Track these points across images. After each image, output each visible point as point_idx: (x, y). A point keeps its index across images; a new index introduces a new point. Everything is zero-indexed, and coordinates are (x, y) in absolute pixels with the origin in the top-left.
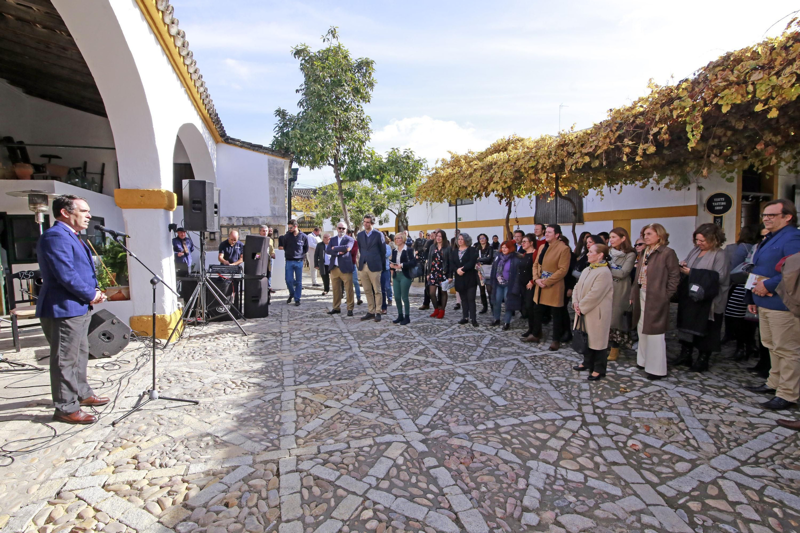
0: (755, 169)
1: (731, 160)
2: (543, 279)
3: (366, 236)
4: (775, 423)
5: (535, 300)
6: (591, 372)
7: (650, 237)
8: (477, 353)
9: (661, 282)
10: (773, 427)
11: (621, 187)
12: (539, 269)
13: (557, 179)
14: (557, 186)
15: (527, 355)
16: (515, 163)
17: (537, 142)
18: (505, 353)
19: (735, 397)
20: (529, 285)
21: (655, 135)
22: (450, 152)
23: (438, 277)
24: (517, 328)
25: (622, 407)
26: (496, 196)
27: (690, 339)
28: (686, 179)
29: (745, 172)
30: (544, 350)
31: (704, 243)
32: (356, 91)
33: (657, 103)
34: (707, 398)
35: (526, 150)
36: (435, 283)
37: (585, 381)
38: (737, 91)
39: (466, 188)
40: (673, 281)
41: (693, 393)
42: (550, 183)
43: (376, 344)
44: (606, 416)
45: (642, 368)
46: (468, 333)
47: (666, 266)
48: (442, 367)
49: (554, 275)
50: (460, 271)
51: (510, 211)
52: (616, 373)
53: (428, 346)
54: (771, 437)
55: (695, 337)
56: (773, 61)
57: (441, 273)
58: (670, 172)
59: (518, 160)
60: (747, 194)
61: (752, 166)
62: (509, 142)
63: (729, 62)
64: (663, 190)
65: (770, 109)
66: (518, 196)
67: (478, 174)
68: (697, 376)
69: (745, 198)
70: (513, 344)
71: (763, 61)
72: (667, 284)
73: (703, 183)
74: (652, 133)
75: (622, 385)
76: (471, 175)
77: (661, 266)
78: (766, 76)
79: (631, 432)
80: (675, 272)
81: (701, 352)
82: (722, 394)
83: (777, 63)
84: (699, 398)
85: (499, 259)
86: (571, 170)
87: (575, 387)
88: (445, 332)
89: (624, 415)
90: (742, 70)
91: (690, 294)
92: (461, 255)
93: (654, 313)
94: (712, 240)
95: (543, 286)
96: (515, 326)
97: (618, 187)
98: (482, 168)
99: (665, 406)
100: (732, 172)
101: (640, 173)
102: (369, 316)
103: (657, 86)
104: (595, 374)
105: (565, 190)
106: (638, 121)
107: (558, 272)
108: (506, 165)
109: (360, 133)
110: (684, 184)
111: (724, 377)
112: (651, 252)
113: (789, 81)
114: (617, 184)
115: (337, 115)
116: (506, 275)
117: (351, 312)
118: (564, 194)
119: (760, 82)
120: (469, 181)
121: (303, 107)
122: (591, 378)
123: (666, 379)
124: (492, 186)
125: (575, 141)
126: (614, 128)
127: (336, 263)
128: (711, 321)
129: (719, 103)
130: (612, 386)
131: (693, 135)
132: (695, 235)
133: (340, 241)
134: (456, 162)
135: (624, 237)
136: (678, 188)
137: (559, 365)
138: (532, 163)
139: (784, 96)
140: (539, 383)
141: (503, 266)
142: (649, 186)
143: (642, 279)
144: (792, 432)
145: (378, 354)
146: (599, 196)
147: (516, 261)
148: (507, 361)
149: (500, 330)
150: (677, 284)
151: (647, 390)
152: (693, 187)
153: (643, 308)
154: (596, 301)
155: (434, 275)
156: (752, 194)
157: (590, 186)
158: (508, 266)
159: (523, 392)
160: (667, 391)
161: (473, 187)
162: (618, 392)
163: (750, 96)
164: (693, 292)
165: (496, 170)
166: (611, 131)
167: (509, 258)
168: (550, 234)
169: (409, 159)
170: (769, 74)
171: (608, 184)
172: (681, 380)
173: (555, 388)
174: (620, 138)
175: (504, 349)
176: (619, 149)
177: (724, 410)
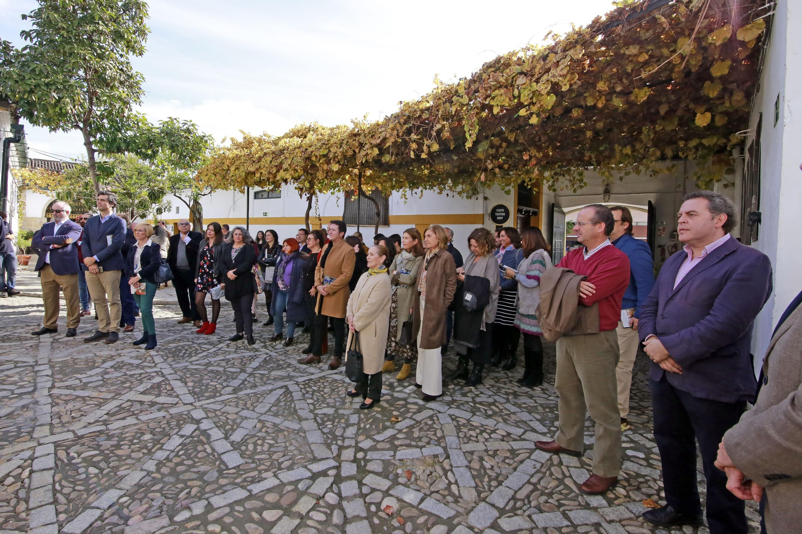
0: (525, 184)
1: (508, 174)
2: (325, 286)
3: (100, 221)
4: (533, 447)
5: (316, 310)
6: (365, 398)
7: (430, 239)
8: (236, 383)
9: (439, 290)
10: (532, 451)
11: (422, 191)
12: (322, 273)
13: (360, 176)
14: (360, 184)
15: (300, 380)
16: (306, 149)
17: (332, 129)
18: (275, 379)
19: (501, 416)
20: (312, 291)
21: (439, 132)
22: (242, 132)
23: (208, 281)
24: (301, 343)
25: (388, 446)
26: (296, 188)
27: (464, 352)
28: (475, 189)
29: (519, 186)
30: (323, 371)
31: (477, 249)
32: (118, 36)
33: (440, 99)
34: (477, 421)
35: (320, 137)
36: (202, 289)
37: (356, 412)
38: (505, 93)
39: (254, 173)
40: (450, 289)
41: (463, 415)
42: (354, 180)
43: (84, 381)
44: (367, 461)
45: (419, 387)
46: (237, 353)
47: (445, 272)
48: (173, 411)
49: (337, 282)
50: (231, 274)
51: (310, 207)
52: (392, 396)
53: (169, 377)
54: (528, 467)
55: (469, 349)
56: (533, 68)
57: (210, 275)
58: (461, 180)
59: (310, 147)
60: (521, 207)
61: (524, 182)
62: (309, 129)
63: (499, 65)
64: (457, 196)
65: (532, 114)
66: (320, 191)
67: (269, 159)
68: (471, 391)
69: (520, 211)
70: (289, 365)
71: (526, 68)
72: (445, 291)
73: (488, 193)
74: (435, 129)
75: (395, 413)
76: (260, 158)
77: (439, 272)
78: (528, 82)
79: (391, 483)
80: (453, 280)
81: (475, 364)
82: (490, 412)
83: (537, 70)
84: (469, 421)
85: (281, 260)
86: (362, 162)
87: (343, 421)
88: (205, 354)
89: (388, 457)
90: (510, 74)
91: (465, 303)
92: (234, 255)
93: (431, 325)
94: (483, 246)
95: (324, 294)
96: (300, 340)
97: (418, 191)
98: (273, 153)
99: (434, 438)
100: (509, 185)
101: (436, 179)
102: (99, 336)
103: (441, 83)
104: (368, 401)
105: (369, 189)
106: (425, 116)
107: (342, 277)
108: (297, 150)
109: (122, 92)
110: (474, 194)
111: (494, 389)
112: (432, 255)
113: (546, 88)
114: (418, 188)
115: (85, 59)
116: (287, 278)
117: (75, 330)
118: (368, 193)
119: (524, 86)
120: (257, 166)
121: (31, 40)
122: (363, 407)
123: (440, 399)
124: (282, 174)
125: (366, 132)
126: (402, 121)
127: (48, 261)
128: (483, 331)
129: (491, 104)
130: (383, 415)
131: (470, 135)
132: (469, 240)
133: (56, 228)
134: (248, 143)
135: (417, 240)
136: (469, 197)
137: (333, 390)
138: (323, 152)
139: (542, 103)
140: (300, 419)
141: (284, 268)
142: (445, 193)
143: (422, 287)
144: (547, 455)
145: (78, 397)
146: (403, 199)
147: (300, 262)
148: (271, 391)
149: (281, 346)
150: (454, 292)
151: (418, 417)
152: (481, 196)
153: (422, 319)
154: (373, 314)
155: (202, 279)
156: (525, 209)
157: (393, 188)
158: (290, 267)
159: (273, 439)
160: (439, 415)
161: (261, 173)
162: (388, 424)
163: (516, 101)
164: (467, 301)
165: (287, 155)
166: (399, 122)
167: (291, 259)
168: (334, 233)
169: (190, 133)
170: (531, 80)
171: (410, 187)
172: (455, 398)
173: (319, 425)
174: (409, 132)
175: (275, 373)
176: (406, 144)
177: (489, 434)
